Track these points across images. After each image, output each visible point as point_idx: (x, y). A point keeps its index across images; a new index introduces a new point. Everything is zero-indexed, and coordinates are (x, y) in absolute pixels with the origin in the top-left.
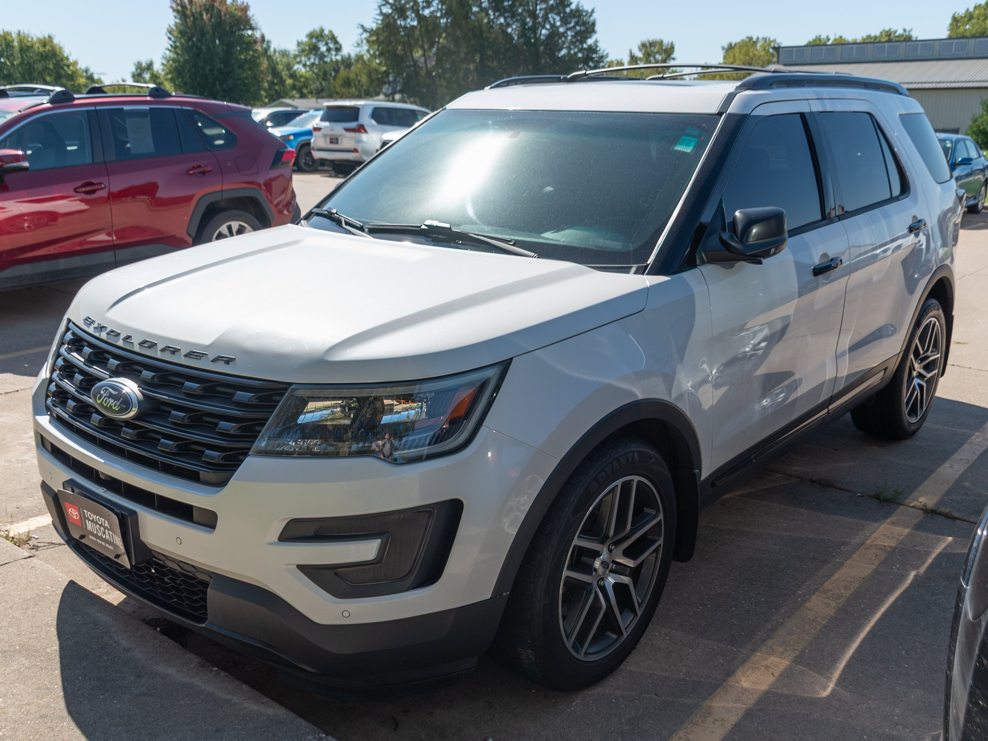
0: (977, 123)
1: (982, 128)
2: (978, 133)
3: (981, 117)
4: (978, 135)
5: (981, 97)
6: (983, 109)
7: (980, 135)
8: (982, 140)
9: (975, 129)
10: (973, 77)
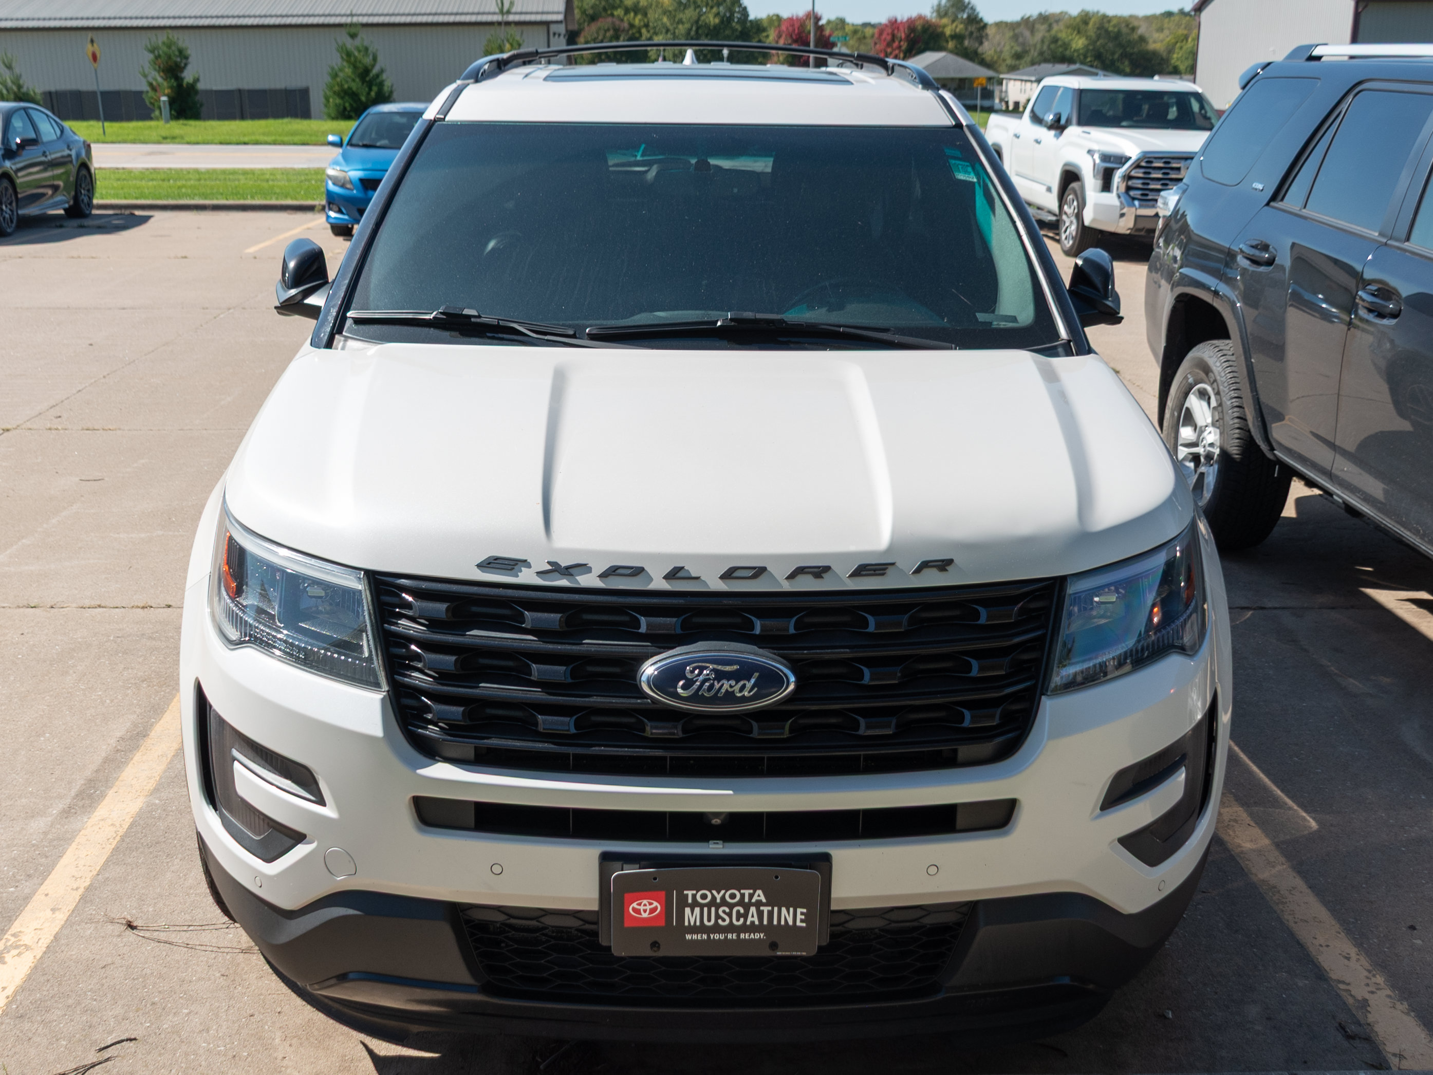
0: (338, 79)
1: (346, 86)
2: (342, 94)
3: (341, 70)
4: (342, 98)
5: (336, 40)
6: (342, 57)
7: (347, 98)
8: (351, 105)
9: (336, 88)
10: (311, 9)
